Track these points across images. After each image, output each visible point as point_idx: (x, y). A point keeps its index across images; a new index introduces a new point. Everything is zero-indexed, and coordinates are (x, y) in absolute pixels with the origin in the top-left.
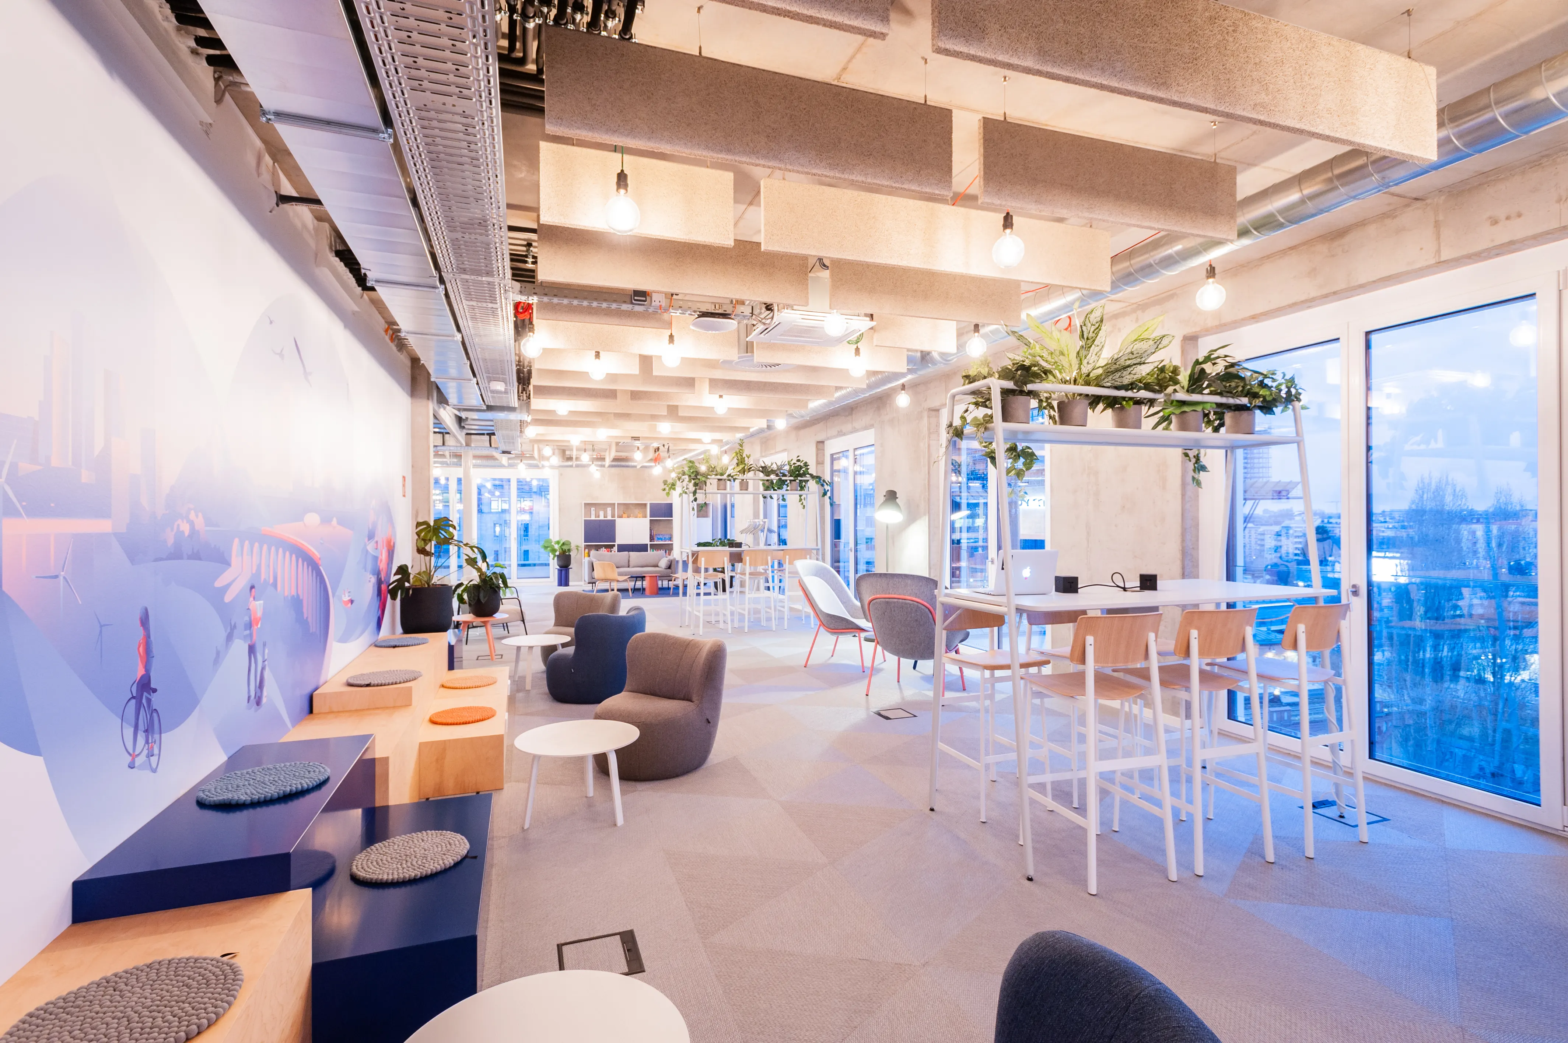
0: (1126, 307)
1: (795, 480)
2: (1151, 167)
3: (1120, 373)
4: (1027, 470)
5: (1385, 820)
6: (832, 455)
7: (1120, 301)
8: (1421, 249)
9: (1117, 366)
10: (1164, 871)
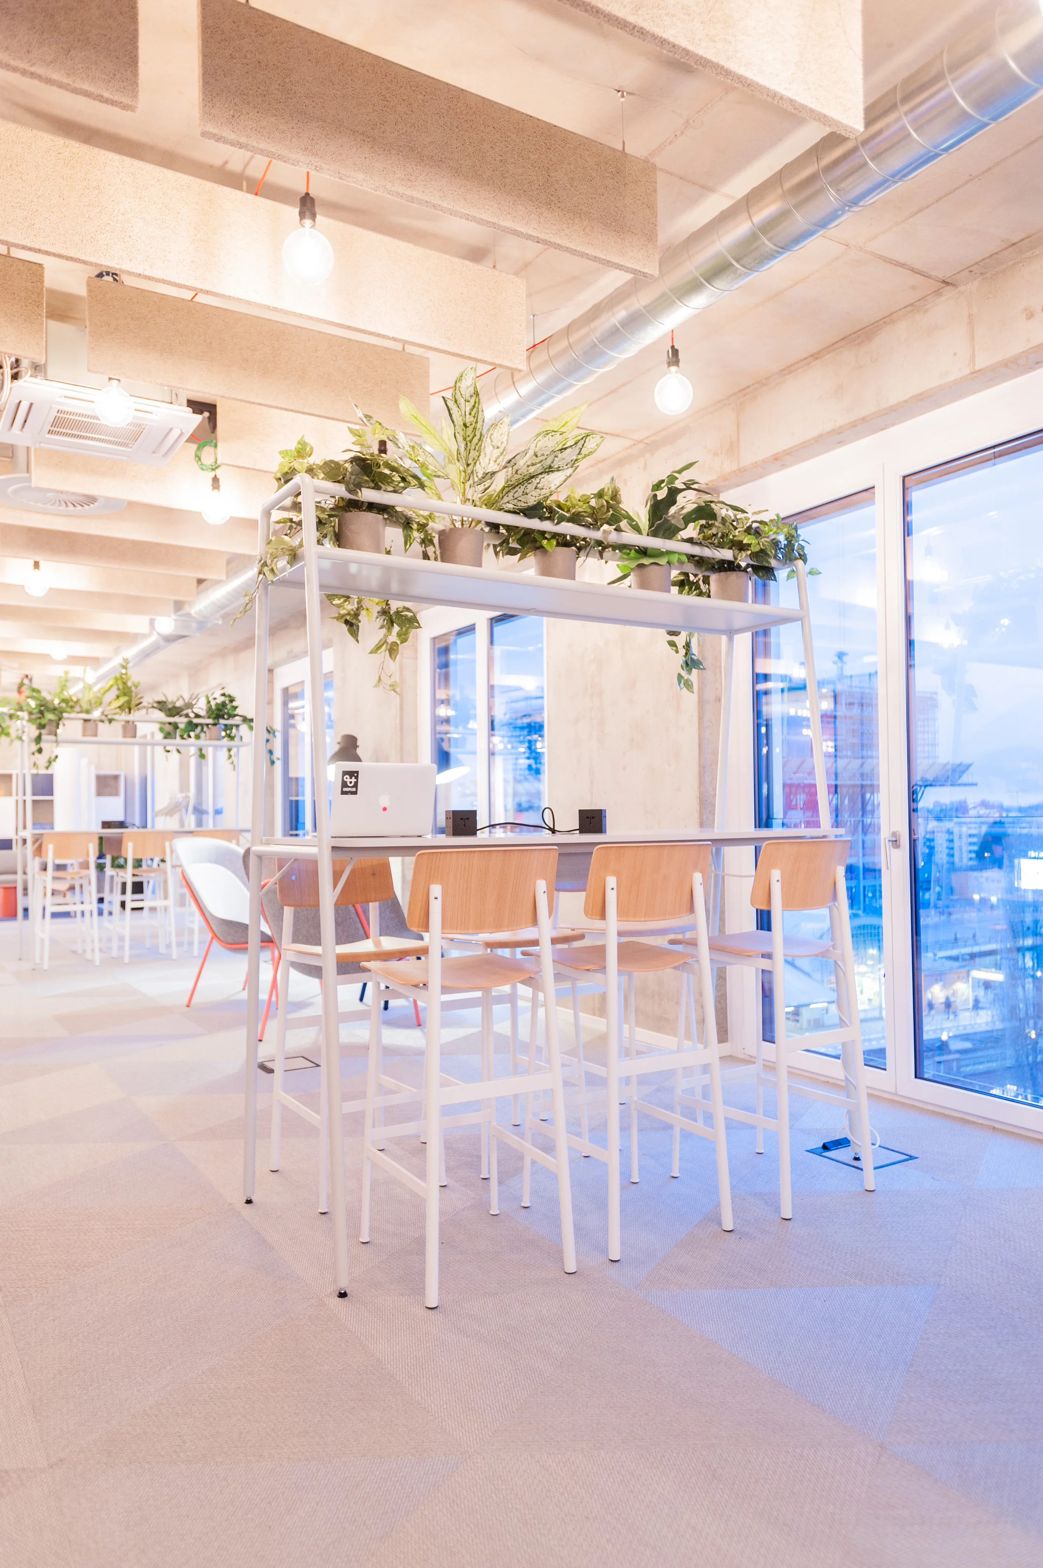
0: (630, 447)
1: (215, 725)
2: (514, 137)
3: (523, 488)
4: (402, 643)
5: (911, 1158)
6: (286, 690)
7: (618, 436)
8: (955, 354)
9: (519, 476)
10: (559, 1257)
